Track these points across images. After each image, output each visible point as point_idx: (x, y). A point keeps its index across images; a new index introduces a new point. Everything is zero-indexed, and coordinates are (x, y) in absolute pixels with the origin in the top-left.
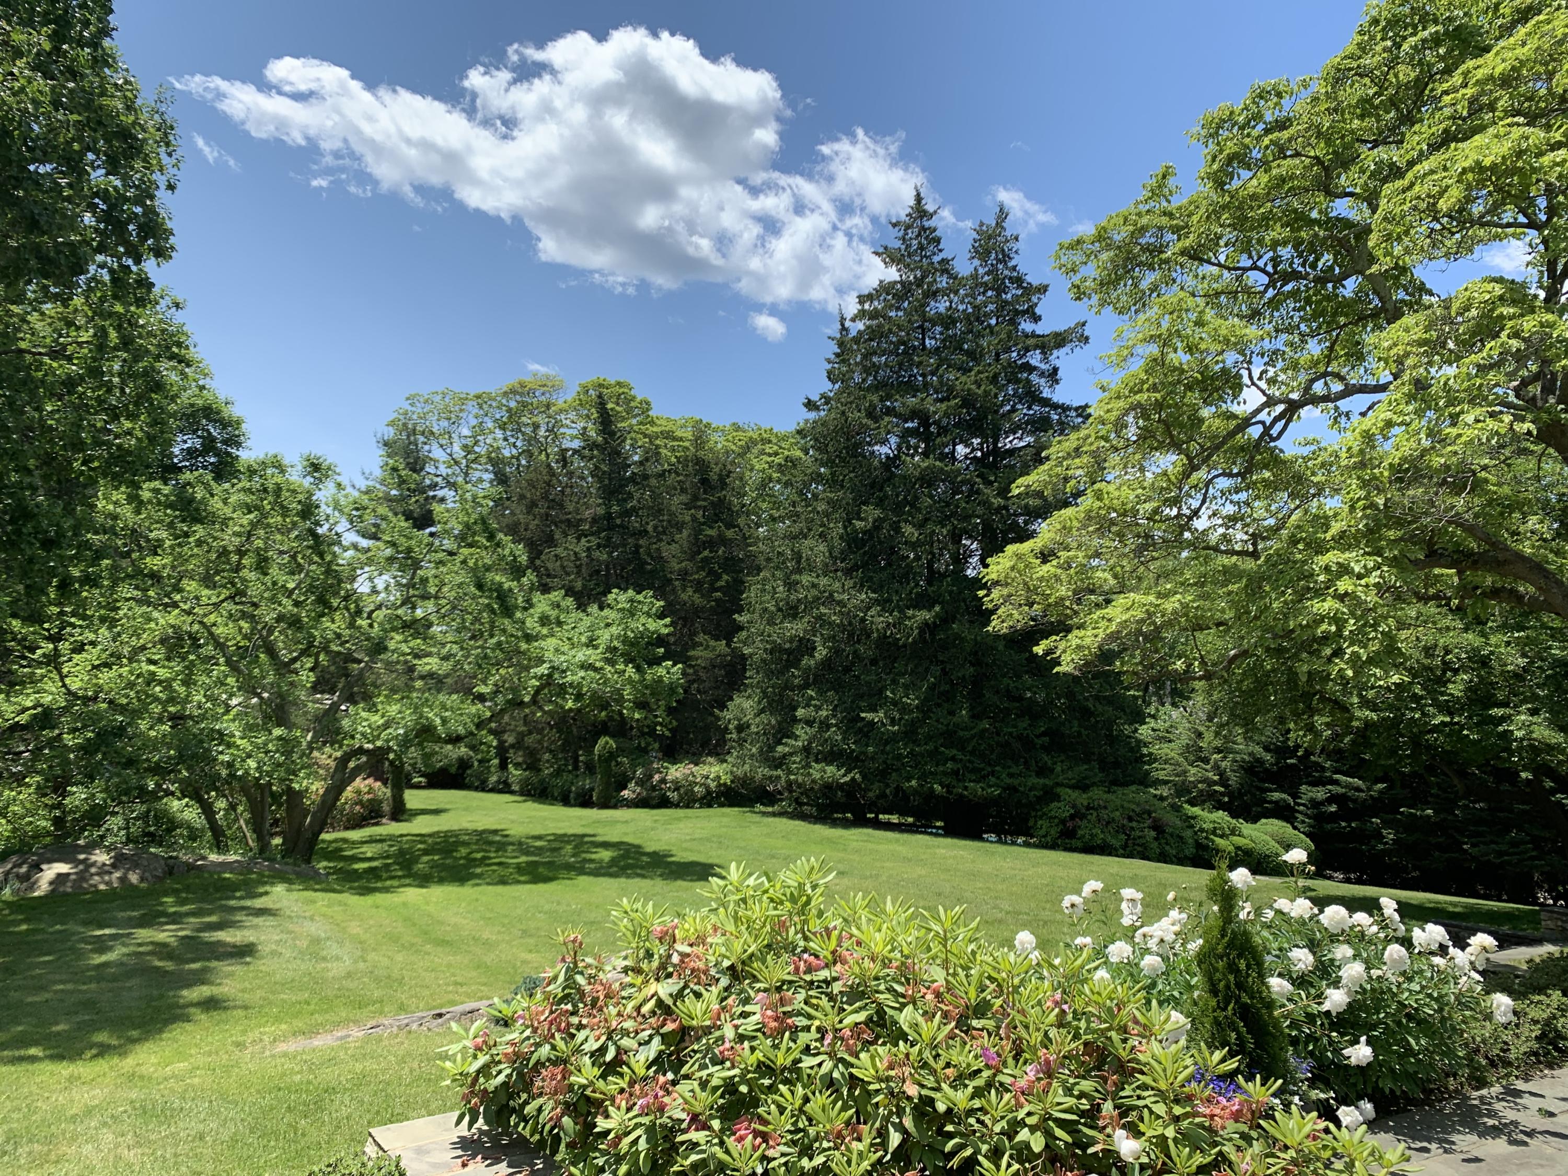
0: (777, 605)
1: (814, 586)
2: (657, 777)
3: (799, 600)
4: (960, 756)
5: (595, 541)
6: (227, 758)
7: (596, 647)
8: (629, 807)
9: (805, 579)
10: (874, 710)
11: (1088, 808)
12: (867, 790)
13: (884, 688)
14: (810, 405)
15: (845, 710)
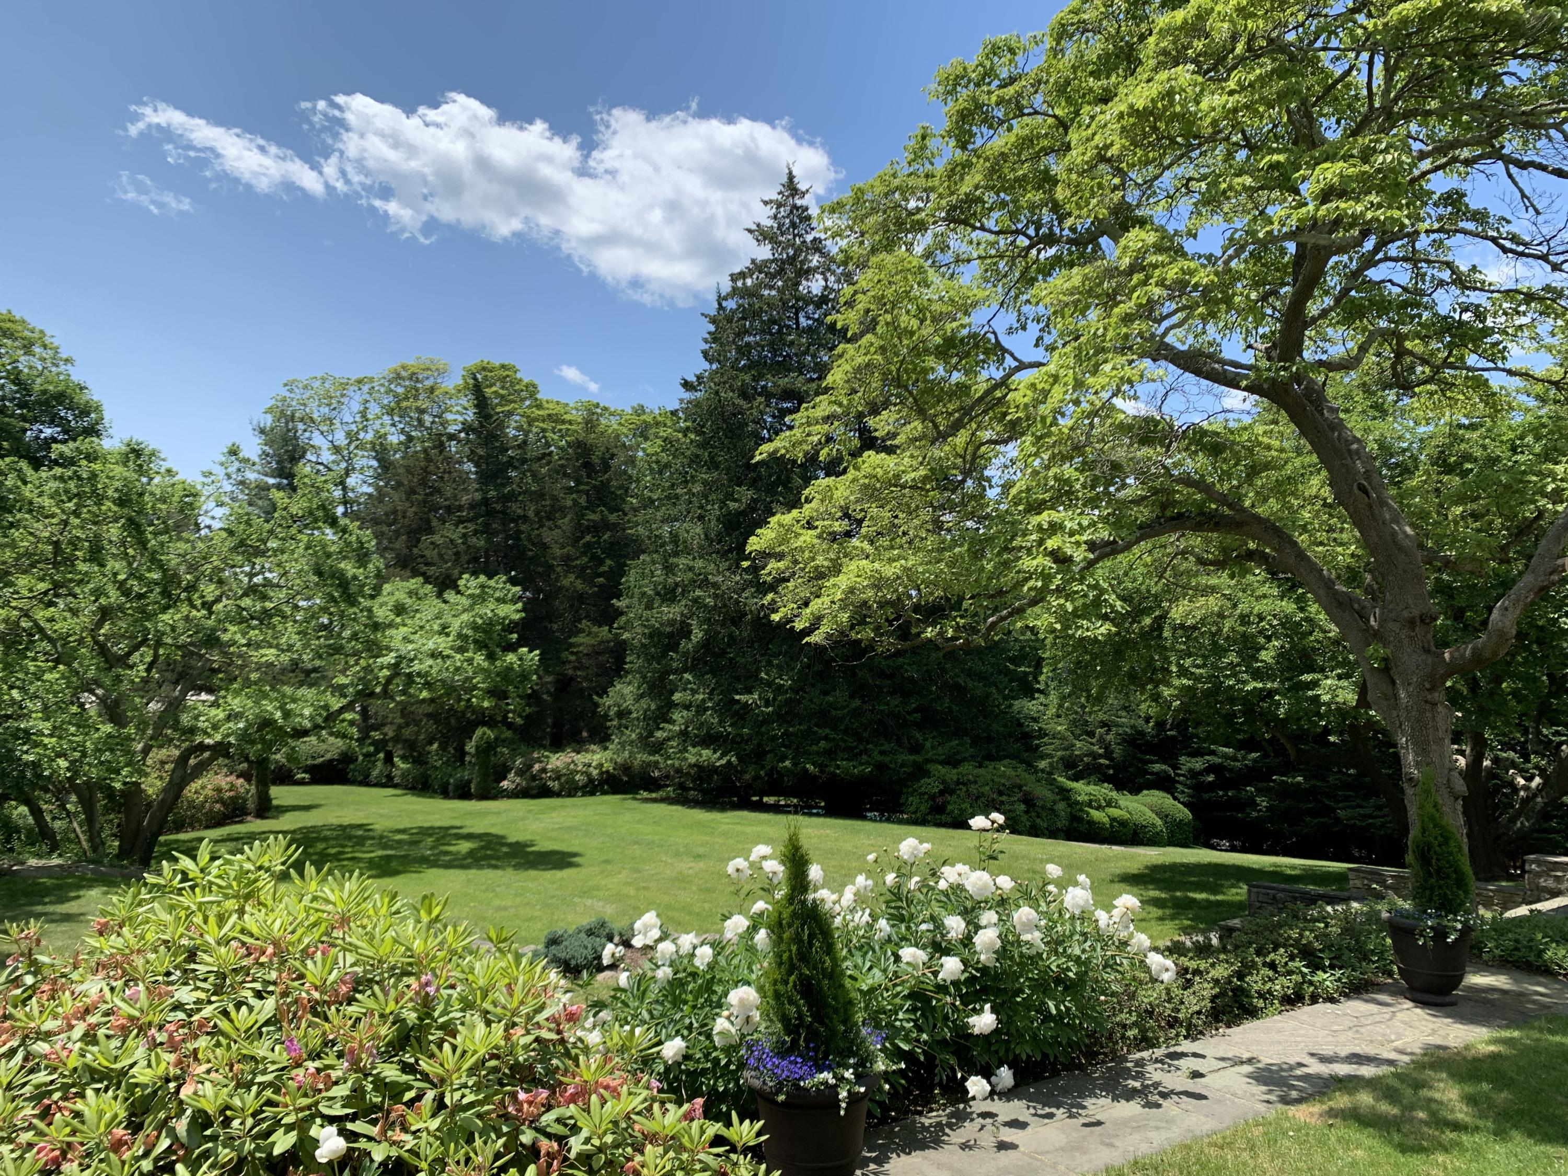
0: (655, 589)
1: (691, 569)
2: (537, 767)
3: (677, 585)
4: (833, 735)
5: (471, 527)
6: (31, 758)
7: (448, 635)
8: (509, 797)
9: (682, 561)
10: (750, 692)
11: (958, 783)
12: (743, 772)
13: (758, 670)
14: (687, 385)
15: (721, 693)
